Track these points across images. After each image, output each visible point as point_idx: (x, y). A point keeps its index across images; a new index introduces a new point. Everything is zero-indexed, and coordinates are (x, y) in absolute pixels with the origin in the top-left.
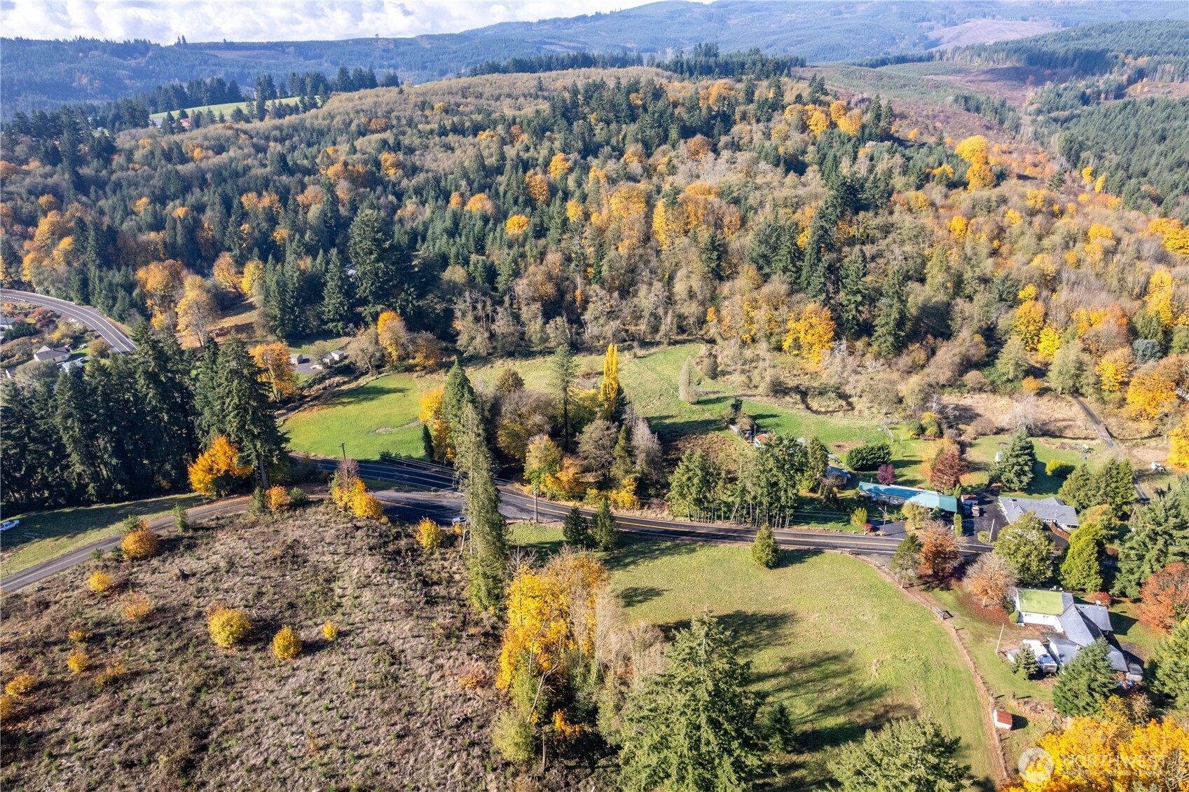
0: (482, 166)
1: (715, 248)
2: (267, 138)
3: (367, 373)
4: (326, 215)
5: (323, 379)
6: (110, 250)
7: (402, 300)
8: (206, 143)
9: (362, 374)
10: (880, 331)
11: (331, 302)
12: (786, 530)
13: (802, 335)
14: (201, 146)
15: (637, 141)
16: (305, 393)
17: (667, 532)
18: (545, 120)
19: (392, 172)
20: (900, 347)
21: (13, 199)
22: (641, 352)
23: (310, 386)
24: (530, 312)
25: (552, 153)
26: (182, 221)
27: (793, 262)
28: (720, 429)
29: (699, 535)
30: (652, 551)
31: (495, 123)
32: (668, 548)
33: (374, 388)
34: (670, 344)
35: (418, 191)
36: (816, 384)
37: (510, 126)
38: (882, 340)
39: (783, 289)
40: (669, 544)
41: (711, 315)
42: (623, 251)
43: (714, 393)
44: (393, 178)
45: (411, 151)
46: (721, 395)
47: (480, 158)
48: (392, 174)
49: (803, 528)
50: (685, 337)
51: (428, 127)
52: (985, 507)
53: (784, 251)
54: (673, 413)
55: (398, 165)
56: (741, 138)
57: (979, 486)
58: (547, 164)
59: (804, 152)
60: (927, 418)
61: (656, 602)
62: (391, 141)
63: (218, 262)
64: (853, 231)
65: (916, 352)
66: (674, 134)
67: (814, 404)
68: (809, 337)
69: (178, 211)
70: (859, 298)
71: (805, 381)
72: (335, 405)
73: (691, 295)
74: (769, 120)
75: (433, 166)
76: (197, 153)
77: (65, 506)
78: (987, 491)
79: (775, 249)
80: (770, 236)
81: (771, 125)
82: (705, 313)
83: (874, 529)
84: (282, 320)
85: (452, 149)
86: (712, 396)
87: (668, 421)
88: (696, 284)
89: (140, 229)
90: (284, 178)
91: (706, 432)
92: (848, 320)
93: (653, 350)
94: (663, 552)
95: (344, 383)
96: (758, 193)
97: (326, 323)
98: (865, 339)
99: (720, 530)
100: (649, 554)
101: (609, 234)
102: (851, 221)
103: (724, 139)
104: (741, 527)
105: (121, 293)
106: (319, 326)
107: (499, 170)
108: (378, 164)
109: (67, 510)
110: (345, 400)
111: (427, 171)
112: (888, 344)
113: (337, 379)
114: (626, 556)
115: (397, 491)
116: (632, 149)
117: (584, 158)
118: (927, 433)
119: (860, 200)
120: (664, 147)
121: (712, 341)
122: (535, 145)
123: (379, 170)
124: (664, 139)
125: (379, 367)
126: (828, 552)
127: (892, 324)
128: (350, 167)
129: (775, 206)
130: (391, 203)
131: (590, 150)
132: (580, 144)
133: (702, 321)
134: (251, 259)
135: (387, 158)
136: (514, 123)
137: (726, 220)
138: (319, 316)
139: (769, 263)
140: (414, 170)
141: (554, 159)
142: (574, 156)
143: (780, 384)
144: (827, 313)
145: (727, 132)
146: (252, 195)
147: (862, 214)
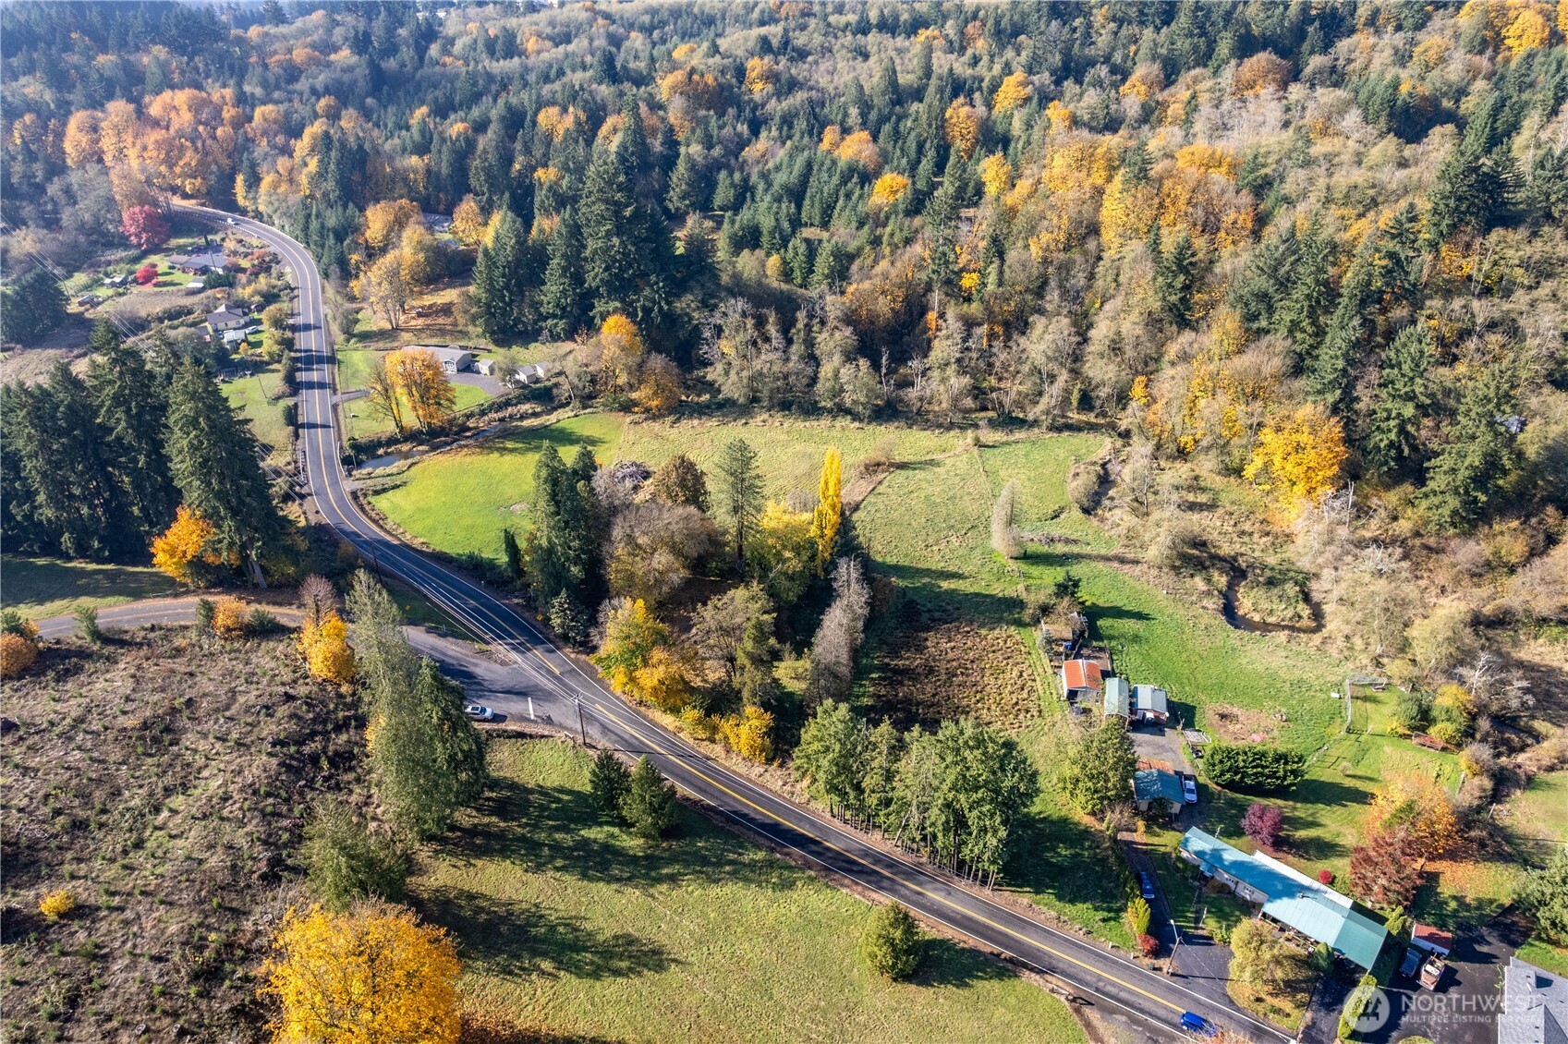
0: (893, 83)
1: (1182, 268)
2: (631, 26)
3: (568, 404)
4: (626, 149)
5: (507, 404)
6: (356, 177)
7: (646, 298)
8: (549, 30)
9: (563, 406)
10: (1438, 482)
11: (553, 289)
12: (987, 891)
13: (1277, 460)
14: (539, 35)
15: (1154, 58)
16: (471, 424)
17: (775, 829)
18: (1024, 15)
19: (758, 87)
20: (1473, 518)
21: (290, 100)
22: (989, 436)
23: (483, 413)
24: (832, 341)
25: (1008, 70)
26: (453, 143)
27: (1312, 315)
28: (1020, 623)
29: (823, 852)
30: (720, 863)
31: (945, 17)
32: (752, 865)
33: (562, 431)
34: (1052, 428)
35: (787, 121)
36: (1272, 560)
37: (966, 22)
38: (1436, 501)
39: (1276, 364)
40: (761, 855)
41: (1138, 390)
42: (1035, 251)
43: (1067, 541)
44: (757, 97)
45: (802, 54)
46: (1075, 549)
47: (891, 74)
48: (759, 90)
49: (1021, 901)
50: (1091, 417)
51: (843, 20)
52: (1464, 968)
53: (1299, 293)
54: (966, 570)
55: (772, 77)
56: (1349, 61)
57: (1481, 904)
58: (995, 87)
59: (1461, 93)
60: (1447, 697)
61: (645, 983)
62: (775, 42)
63: (457, 210)
64: (1470, 266)
65: (1508, 538)
66: (1224, 48)
67: (1247, 602)
68: (1289, 467)
69: (456, 128)
70: (1409, 410)
71: (1255, 550)
72: (491, 450)
73: (1116, 348)
74: (1419, 27)
75: (823, 82)
76: (531, 45)
77: (35, 555)
78: (1494, 924)
79: (1285, 285)
80: (1280, 263)
81: (1420, 36)
82: (1130, 386)
83: (1160, 951)
84: (488, 306)
85: (866, 56)
86: (1060, 549)
87: (945, 585)
88: (1131, 327)
89: (404, 150)
90: (603, 87)
91: (996, 622)
92: (1378, 449)
93: (1019, 435)
94: (742, 873)
95: (535, 415)
96: (1302, 174)
97: (545, 319)
98: (1408, 488)
99: (867, 853)
100: (709, 868)
101: (1020, 221)
102: (1468, 246)
103: (1316, 62)
104: (908, 859)
105: (331, 241)
106: (535, 322)
107: (918, 94)
108: (740, 72)
109: (41, 562)
110: (509, 445)
111: (811, 88)
112: (1446, 511)
113: (526, 407)
114: (672, 860)
115: (429, 631)
116: (1144, 70)
117: (1058, 83)
118: (1433, 731)
119: (1504, 203)
120: (1198, 71)
121: (1126, 435)
122: (992, 56)
123: (741, 83)
124: (1204, 57)
125: (587, 399)
126: (1029, 978)
127: (1463, 473)
128: (696, 77)
129: (1328, 201)
130: (740, 135)
131: (1072, 69)
132: (1057, 59)
133: (1122, 398)
134: (500, 207)
135: (756, 66)
136: (975, 17)
137: (1228, 218)
138: (536, 306)
139: (1271, 310)
140: (792, 85)
141: (1007, 80)
142: (1044, 78)
143: (1201, 544)
144: (1334, 428)
145: (1327, 46)
146: (553, 111)
147: (1496, 234)
